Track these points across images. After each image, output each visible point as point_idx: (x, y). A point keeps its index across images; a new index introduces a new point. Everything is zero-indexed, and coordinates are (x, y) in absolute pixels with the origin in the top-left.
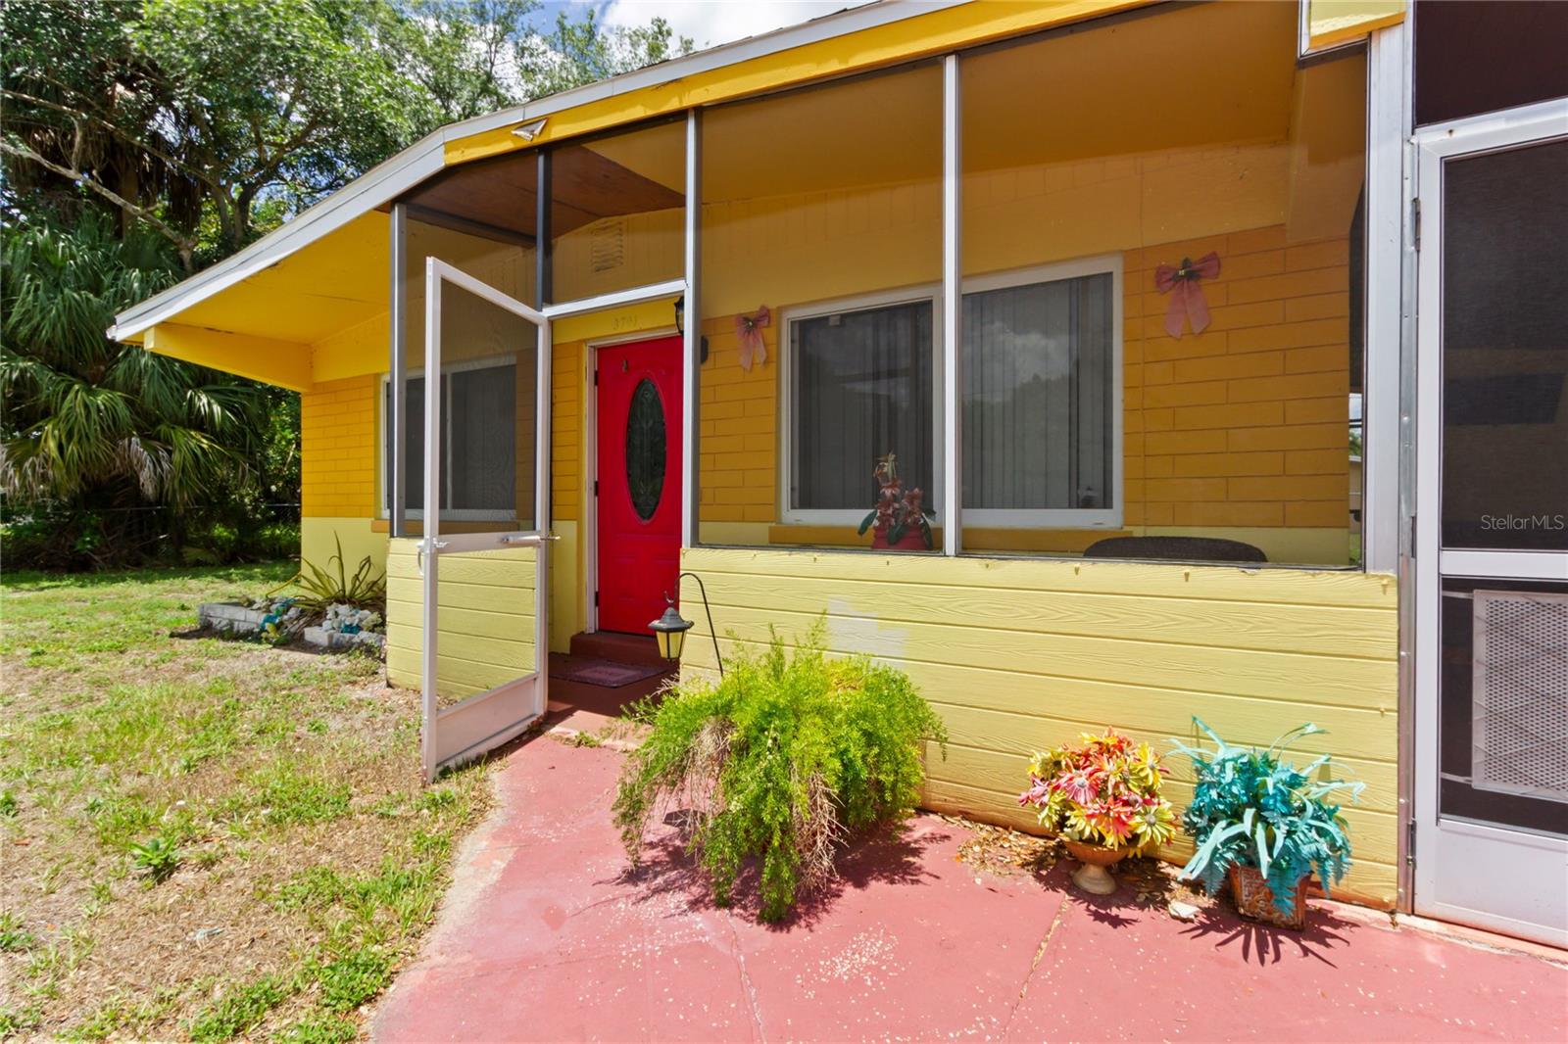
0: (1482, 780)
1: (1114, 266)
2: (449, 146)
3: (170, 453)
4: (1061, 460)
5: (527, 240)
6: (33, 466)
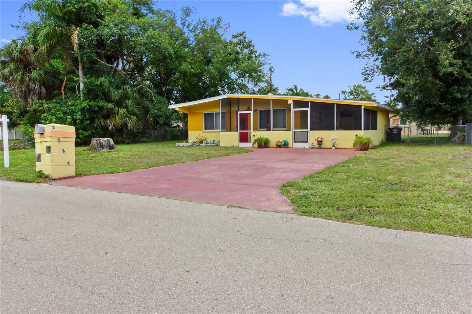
0: (296, 141)
1: (286, 108)
2: (228, 96)
3: (131, 120)
4: (283, 125)
5: (230, 100)
6: (113, 124)
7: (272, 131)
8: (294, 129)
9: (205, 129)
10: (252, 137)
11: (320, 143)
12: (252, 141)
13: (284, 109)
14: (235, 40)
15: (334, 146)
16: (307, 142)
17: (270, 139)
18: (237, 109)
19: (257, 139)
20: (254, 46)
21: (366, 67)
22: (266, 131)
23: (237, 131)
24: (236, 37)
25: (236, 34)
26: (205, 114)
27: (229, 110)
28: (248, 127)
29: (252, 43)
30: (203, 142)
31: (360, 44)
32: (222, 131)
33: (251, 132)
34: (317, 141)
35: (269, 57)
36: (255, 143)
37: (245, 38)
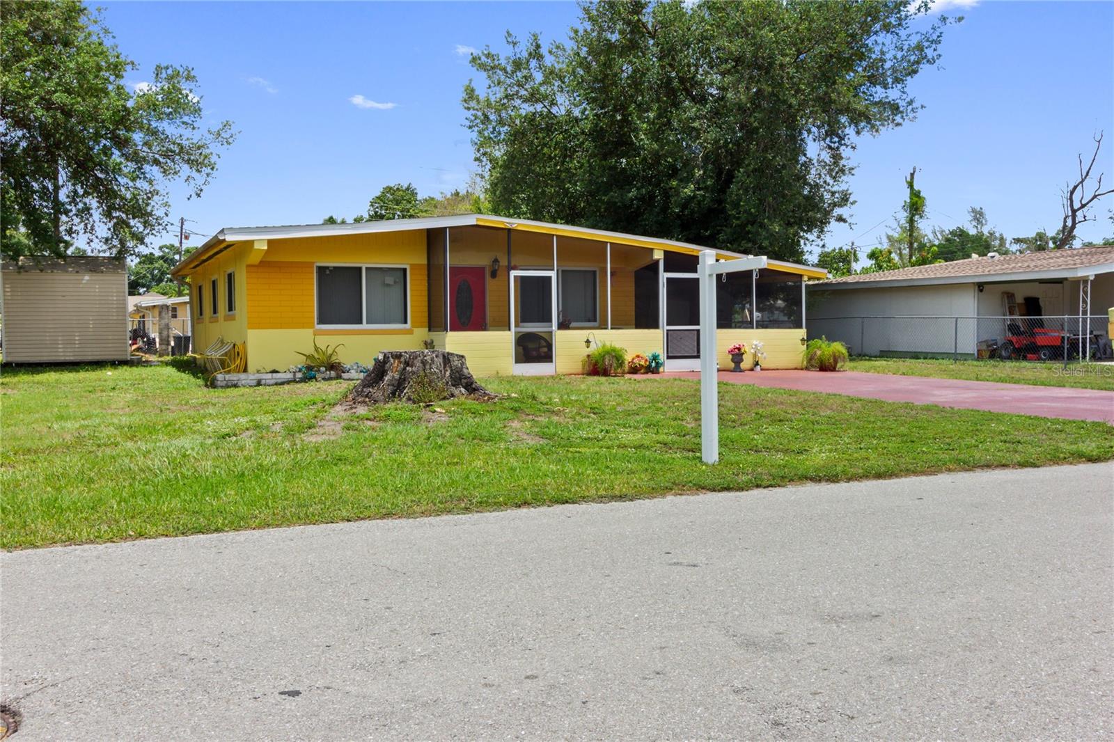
0: (670, 355)
2: (478, 219)
8: (667, 325)
9: (321, 320)
10: (556, 347)
11: (737, 356)
15: (757, 363)
23: (509, 329)
33: (551, 334)
34: (732, 355)
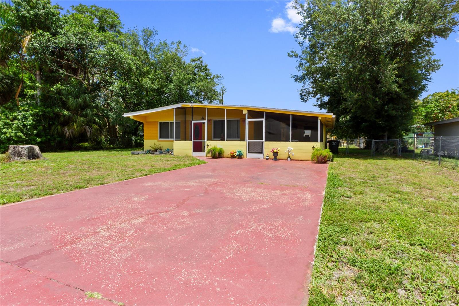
0: (250, 151)
1: (240, 119)
2: (182, 105)
3: (92, 129)
4: (236, 135)
5: (185, 110)
6: (71, 131)
7: (226, 141)
8: (249, 140)
9: (161, 138)
10: (206, 147)
11: (276, 154)
12: (206, 151)
13: (237, 120)
14: (193, 64)
15: (289, 157)
16: (262, 153)
17: (224, 149)
18: (191, 119)
19: (211, 149)
20: (209, 70)
21: (303, 89)
22: (220, 140)
23: (191, 140)
24: (194, 61)
25: (193, 58)
26: (160, 123)
27: (184, 120)
28: (202, 138)
29: (208, 67)
30: (158, 150)
31: (297, 70)
32: (175, 140)
33: (204, 142)
34: (273, 152)
35: (222, 79)
36: (208, 153)
37: (202, 62)
